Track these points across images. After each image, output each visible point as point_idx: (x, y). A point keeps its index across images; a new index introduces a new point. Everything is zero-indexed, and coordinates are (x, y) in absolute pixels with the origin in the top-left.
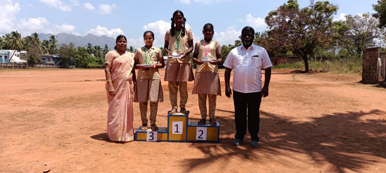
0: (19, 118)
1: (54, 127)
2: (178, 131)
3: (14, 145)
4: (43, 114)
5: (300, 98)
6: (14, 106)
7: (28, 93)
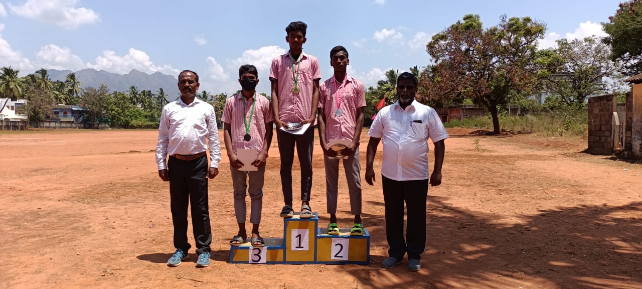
0: (29, 224)
1: (91, 238)
2: (301, 246)
3: (26, 275)
4: (68, 216)
5: (491, 181)
6: (16, 201)
7: (37, 176)
